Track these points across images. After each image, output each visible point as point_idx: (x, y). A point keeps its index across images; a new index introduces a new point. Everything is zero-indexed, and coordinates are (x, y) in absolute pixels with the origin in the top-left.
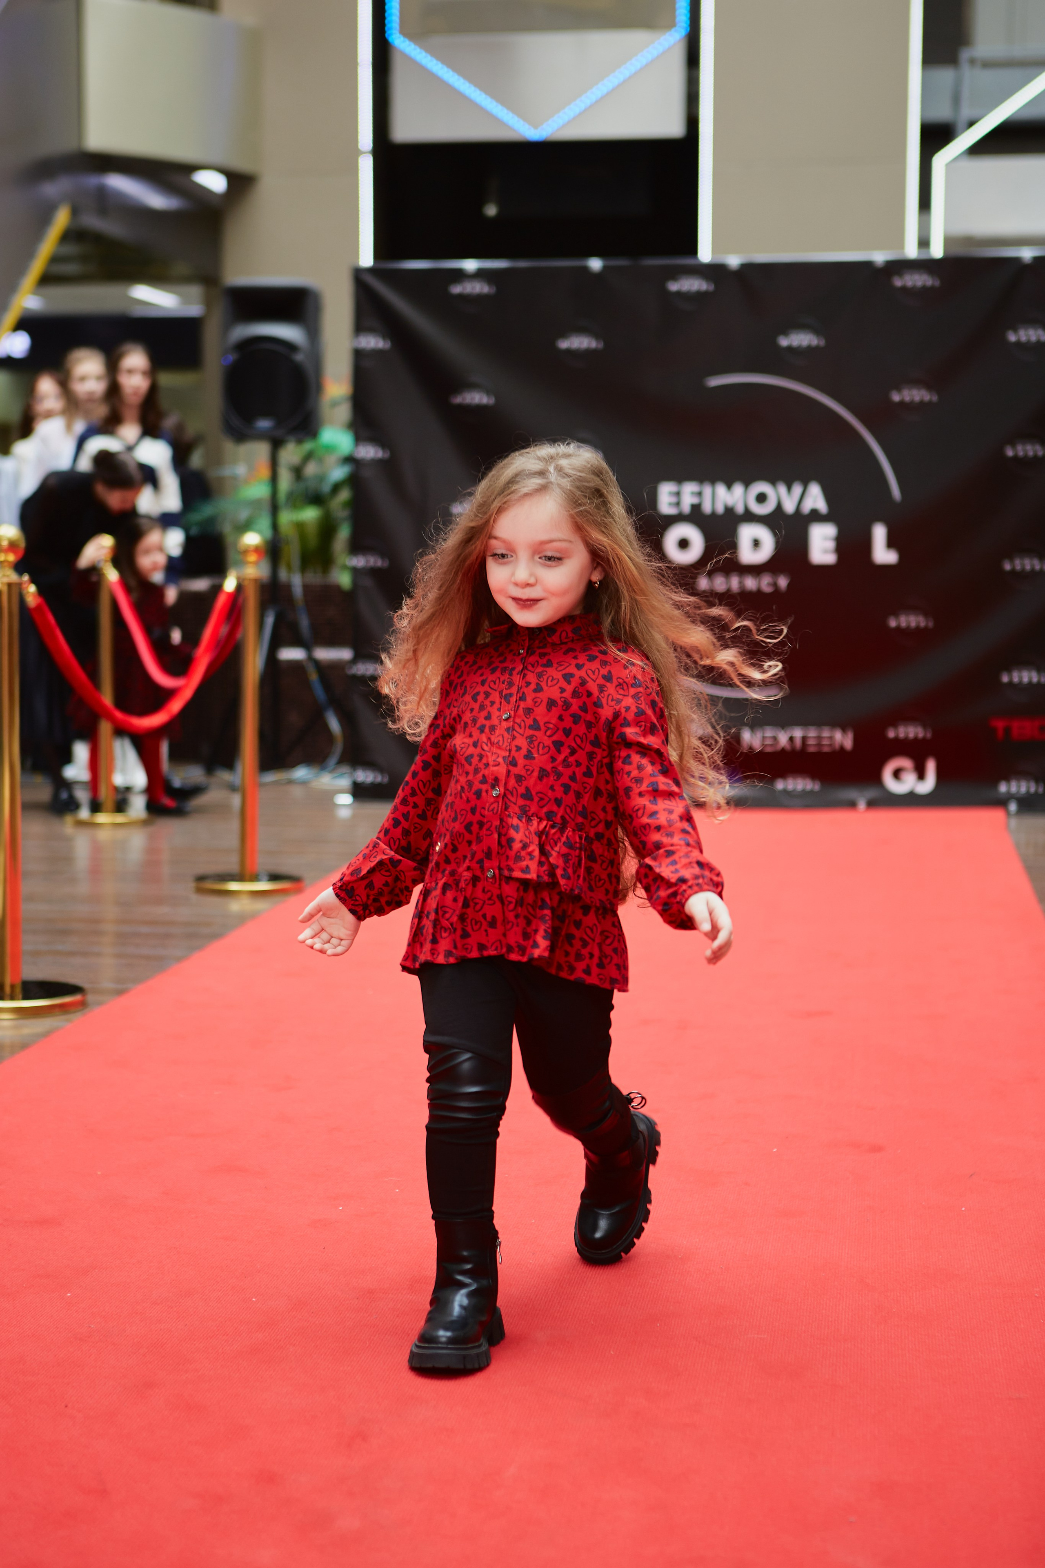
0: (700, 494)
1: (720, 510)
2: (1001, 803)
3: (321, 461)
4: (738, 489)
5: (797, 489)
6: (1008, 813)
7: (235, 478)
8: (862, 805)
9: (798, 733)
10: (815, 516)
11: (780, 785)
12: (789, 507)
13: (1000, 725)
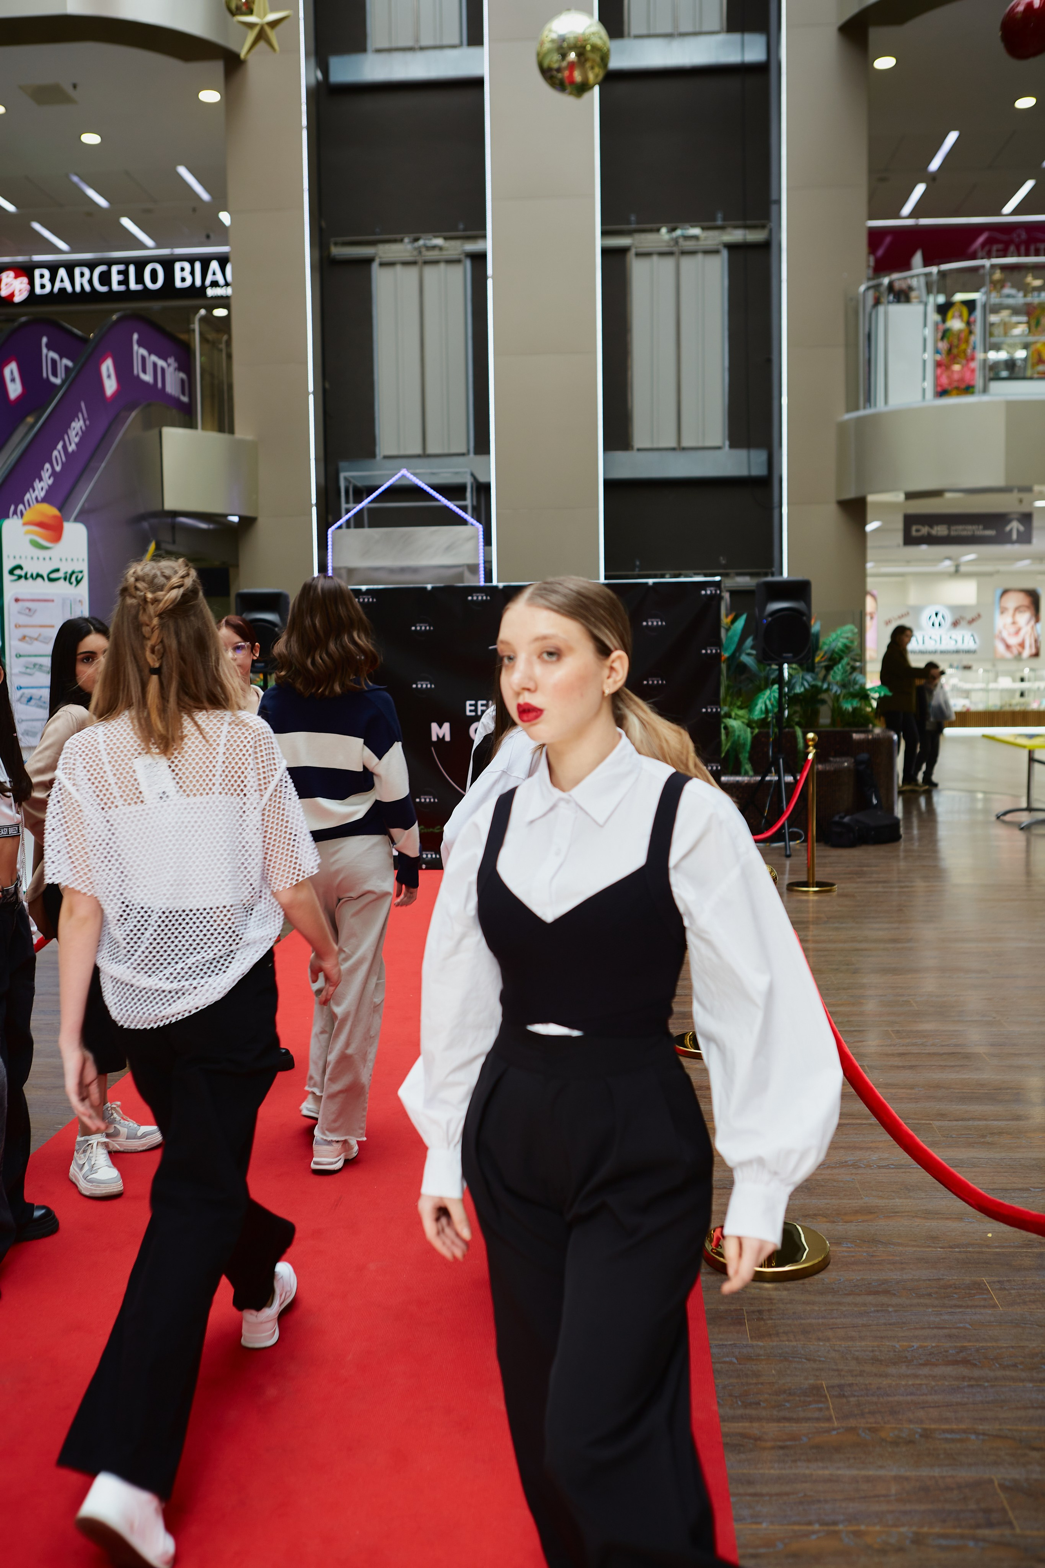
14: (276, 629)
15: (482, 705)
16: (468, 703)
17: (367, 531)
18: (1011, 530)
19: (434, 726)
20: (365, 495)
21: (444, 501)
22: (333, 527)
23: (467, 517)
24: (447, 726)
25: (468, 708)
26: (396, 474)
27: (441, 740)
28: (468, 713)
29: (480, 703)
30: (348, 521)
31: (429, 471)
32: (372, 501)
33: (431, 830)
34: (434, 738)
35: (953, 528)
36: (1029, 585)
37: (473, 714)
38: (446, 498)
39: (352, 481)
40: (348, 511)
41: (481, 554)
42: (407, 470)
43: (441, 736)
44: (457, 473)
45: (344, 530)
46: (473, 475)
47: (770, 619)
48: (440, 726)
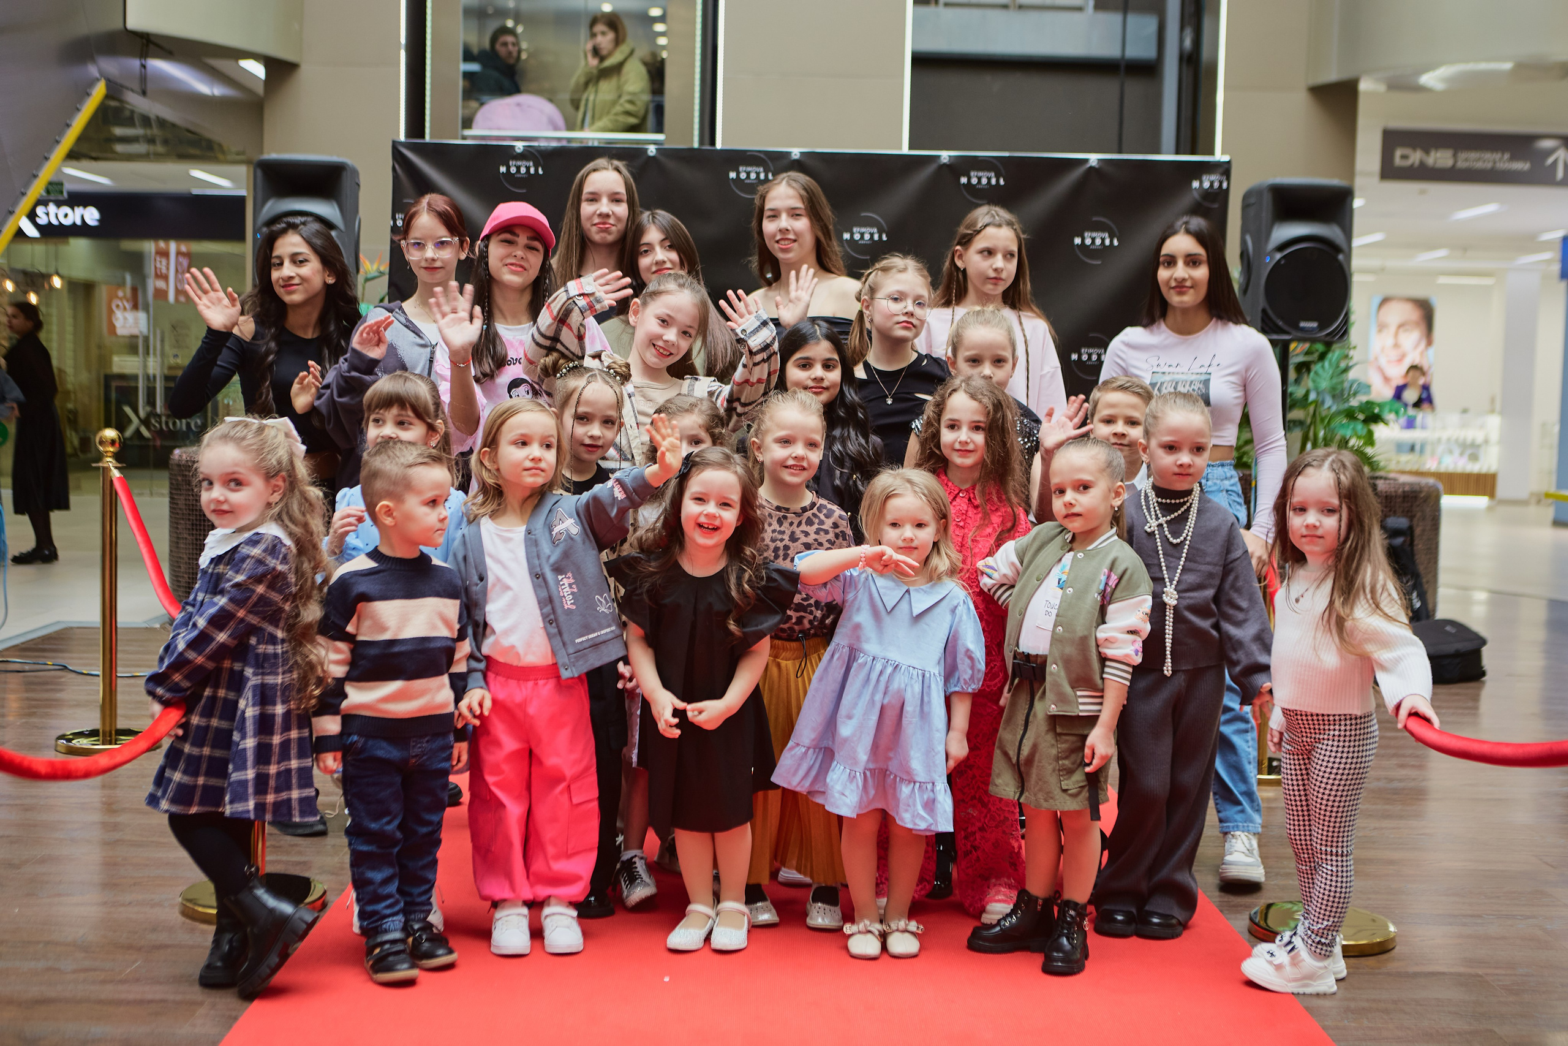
18: (1555, 162)
35: (1462, 155)
36: (1420, 293)
47: (1278, 256)
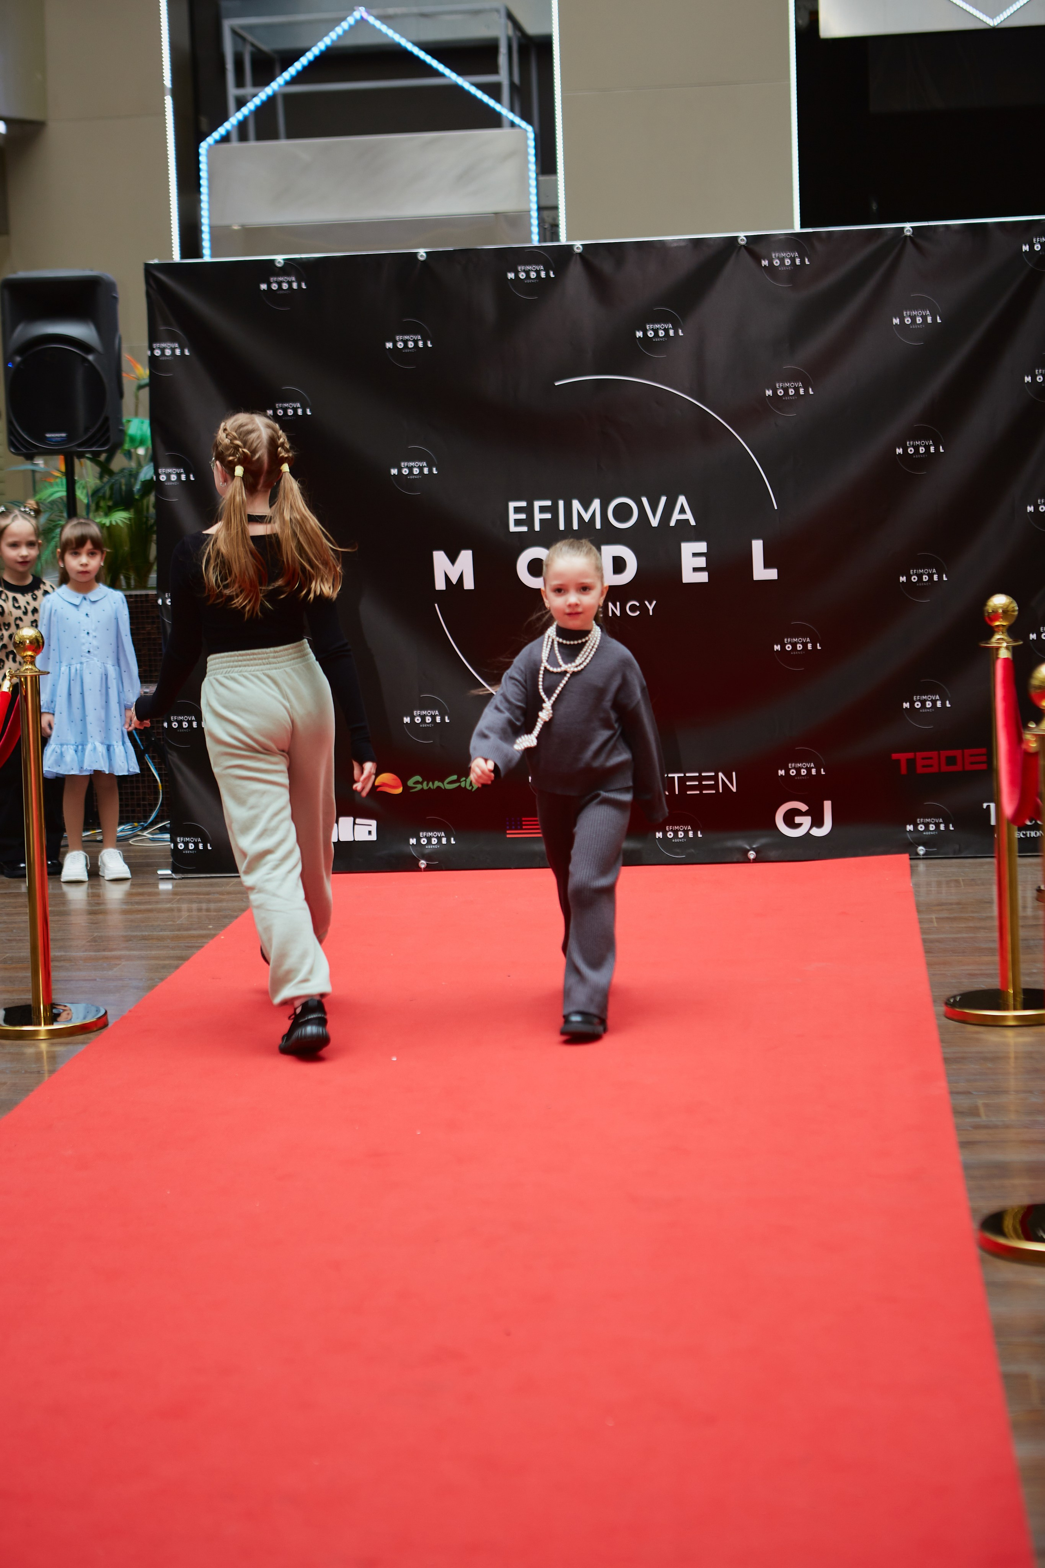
0: (553, 509)
1: (575, 526)
2: (908, 847)
3: (129, 455)
4: (596, 504)
5: (663, 499)
6: (915, 857)
7: (34, 472)
8: (752, 855)
9: (676, 776)
10: (685, 532)
11: (659, 835)
12: (655, 522)
13: (903, 757)
14: (91, 357)
15: (543, 509)
16: (512, 505)
17: (283, 145)
19: (440, 558)
20: (277, 69)
21: (453, 77)
22: (210, 140)
23: (503, 110)
24: (466, 557)
25: (512, 517)
26: (344, 19)
27: (455, 588)
28: (513, 528)
29: (537, 504)
30: (242, 126)
31: (415, 10)
32: (294, 81)
33: (437, 784)
34: (440, 584)
37: (524, 529)
38: (453, 70)
39: (249, 37)
40: (241, 103)
41: (533, 190)
42: (369, 10)
43: (454, 581)
44: (477, 12)
45: (235, 144)
46: (510, 16)
48: (453, 559)
